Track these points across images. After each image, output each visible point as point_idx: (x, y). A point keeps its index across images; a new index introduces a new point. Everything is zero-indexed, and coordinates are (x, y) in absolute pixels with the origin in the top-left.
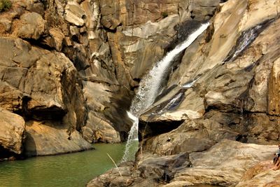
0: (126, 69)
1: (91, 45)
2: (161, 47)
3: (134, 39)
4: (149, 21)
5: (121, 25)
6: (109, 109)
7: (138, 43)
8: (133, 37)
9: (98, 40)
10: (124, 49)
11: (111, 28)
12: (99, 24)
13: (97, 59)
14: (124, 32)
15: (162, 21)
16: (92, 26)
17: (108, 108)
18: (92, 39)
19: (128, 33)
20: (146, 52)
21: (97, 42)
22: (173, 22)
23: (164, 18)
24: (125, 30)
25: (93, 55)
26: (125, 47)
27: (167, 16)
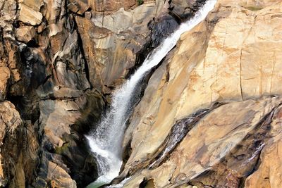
0: (97, 69)
1: (52, 44)
2: (133, 51)
3: (104, 31)
4: (122, 9)
5: (90, 9)
6: (68, 145)
7: (109, 38)
8: (103, 29)
9: (62, 33)
10: (94, 43)
11: (79, 13)
12: (63, 9)
13: (61, 60)
14: (93, 20)
15: (137, 9)
16: (53, 17)
17: (67, 142)
18: (53, 36)
19: (97, 22)
20: (117, 53)
21: (60, 37)
22: (148, 13)
23: (139, 5)
24: (95, 17)
25: (56, 56)
26: (95, 40)
27: (143, 3)
